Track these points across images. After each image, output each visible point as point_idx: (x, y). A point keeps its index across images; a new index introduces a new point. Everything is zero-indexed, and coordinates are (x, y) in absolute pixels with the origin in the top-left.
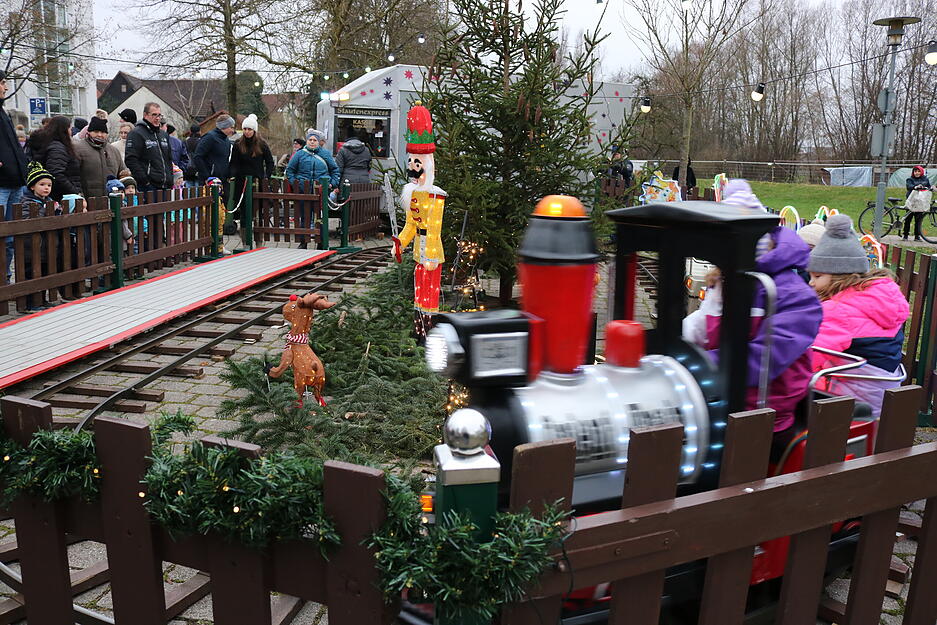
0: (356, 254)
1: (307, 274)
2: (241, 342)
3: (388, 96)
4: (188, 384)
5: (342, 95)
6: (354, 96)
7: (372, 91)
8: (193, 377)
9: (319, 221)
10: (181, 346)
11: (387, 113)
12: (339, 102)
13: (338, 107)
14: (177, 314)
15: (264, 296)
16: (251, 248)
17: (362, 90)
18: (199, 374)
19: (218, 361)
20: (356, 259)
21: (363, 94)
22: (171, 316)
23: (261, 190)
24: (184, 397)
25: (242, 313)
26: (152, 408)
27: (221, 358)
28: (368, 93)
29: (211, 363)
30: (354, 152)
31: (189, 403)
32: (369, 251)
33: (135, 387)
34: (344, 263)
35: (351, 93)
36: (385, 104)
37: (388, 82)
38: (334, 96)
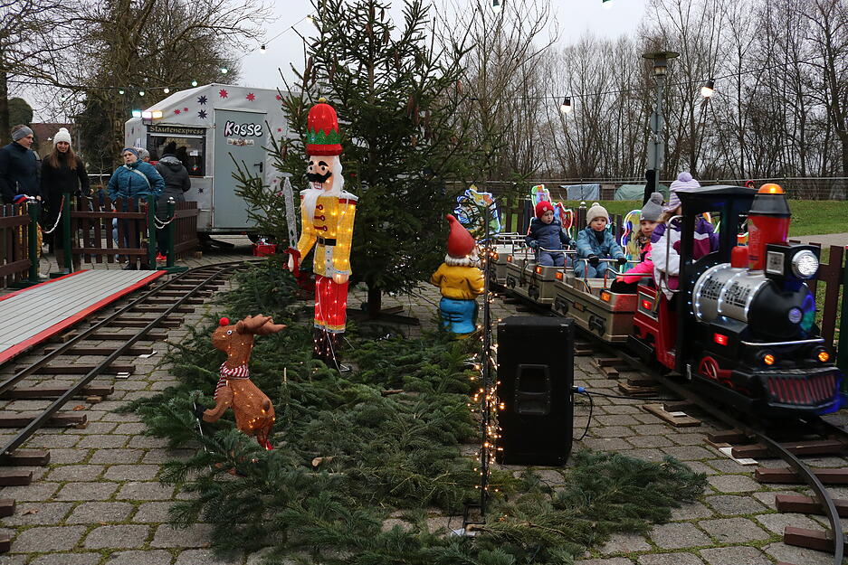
0: (187, 274)
1: (148, 296)
2: (113, 377)
3: (202, 114)
4: (71, 437)
5: (155, 112)
6: (167, 114)
7: (186, 109)
8: (75, 427)
9: (146, 240)
10: (39, 388)
11: (202, 131)
12: (151, 120)
13: (151, 125)
14: (23, 348)
15: (113, 321)
16: (71, 272)
17: (176, 108)
18: (81, 423)
19: (94, 403)
20: (186, 278)
21: (177, 112)
22: (16, 352)
23: (79, 208)
24: (75, 456)
25: (96, 342)
26: (39, 476)
27: (99, 398)
28: (182, 111)
29: (87, 406)
30: (173, 170)
31: (85, 462)
32: (197, 270)
33: (10, 449)
34: (178, 283)
35: (163, 111)
36: (201, 123)
37: (203, 100)
38: (147, 114)
